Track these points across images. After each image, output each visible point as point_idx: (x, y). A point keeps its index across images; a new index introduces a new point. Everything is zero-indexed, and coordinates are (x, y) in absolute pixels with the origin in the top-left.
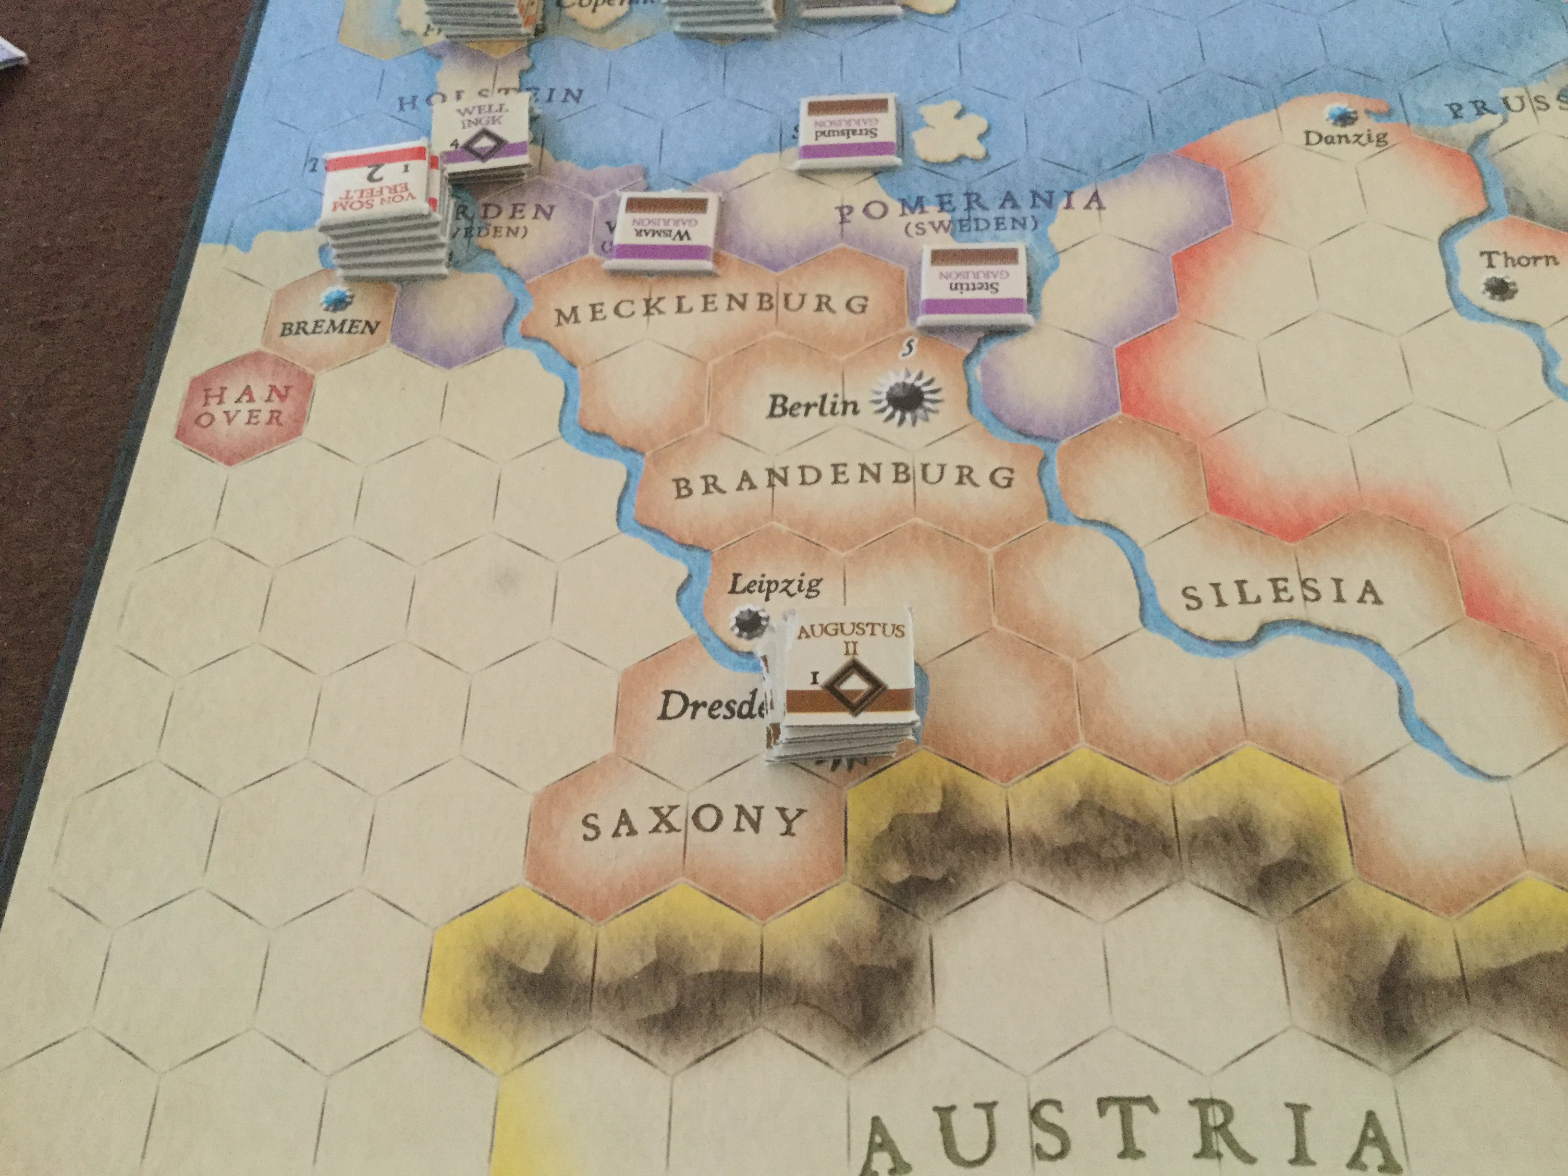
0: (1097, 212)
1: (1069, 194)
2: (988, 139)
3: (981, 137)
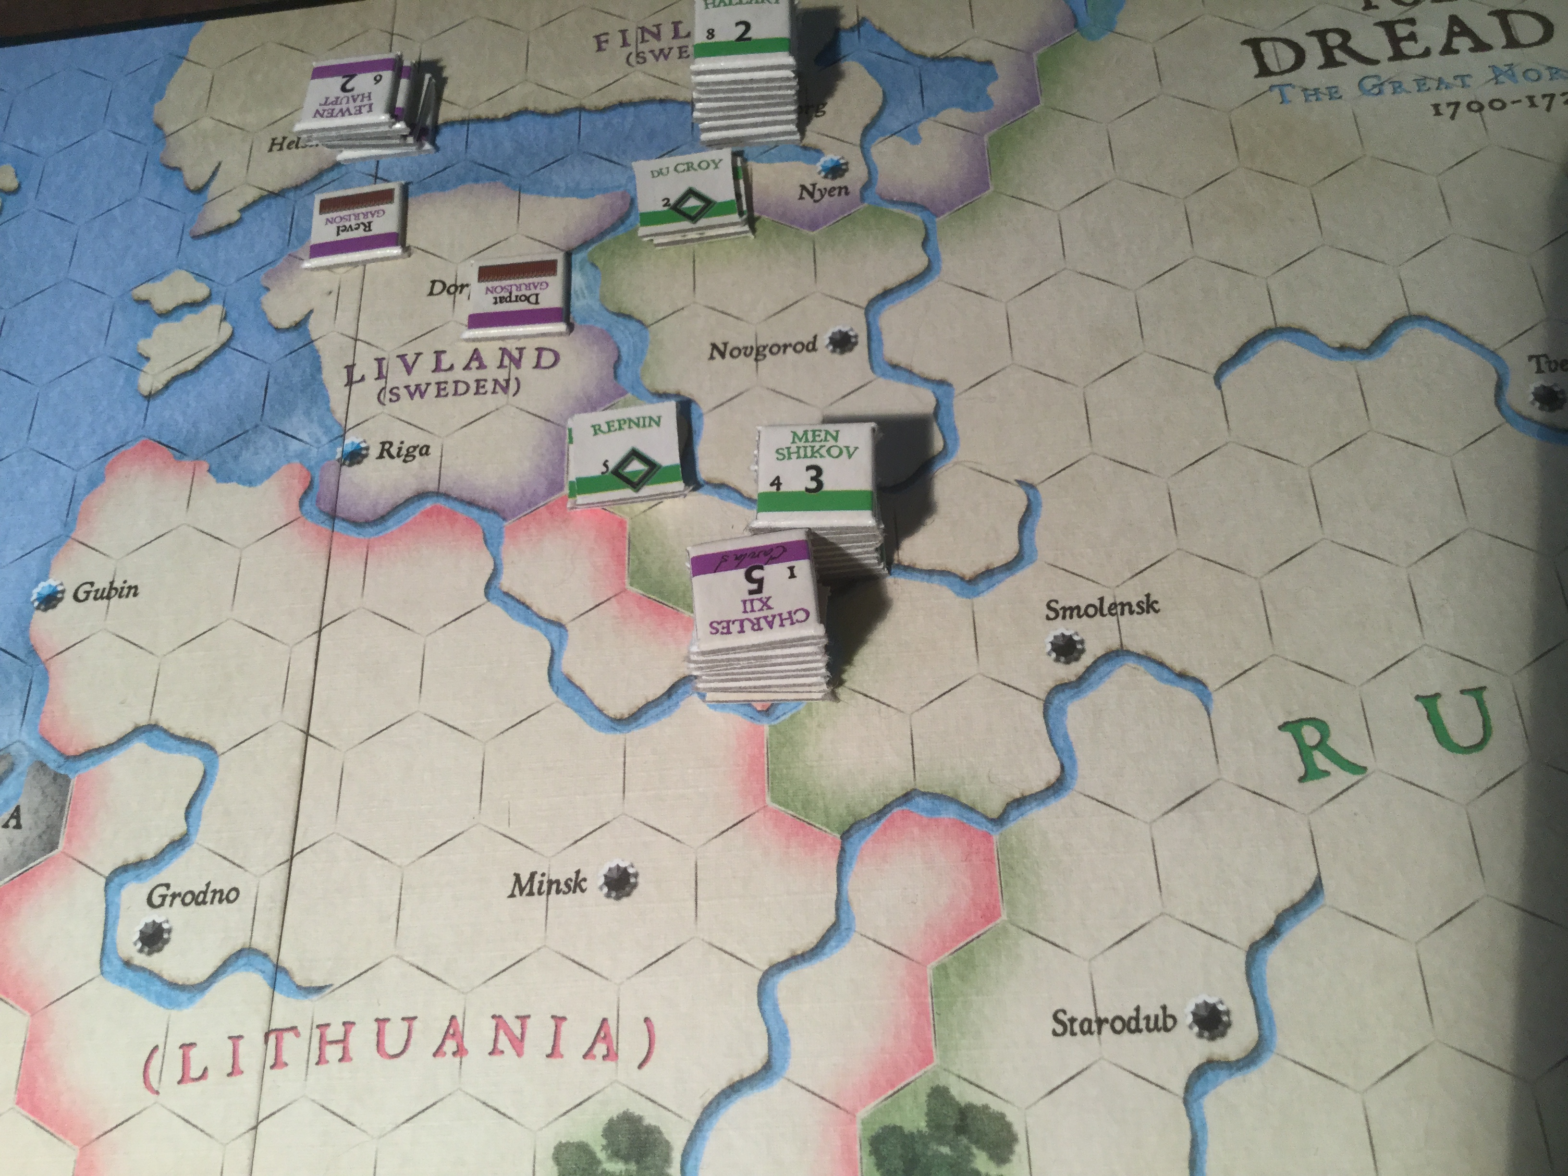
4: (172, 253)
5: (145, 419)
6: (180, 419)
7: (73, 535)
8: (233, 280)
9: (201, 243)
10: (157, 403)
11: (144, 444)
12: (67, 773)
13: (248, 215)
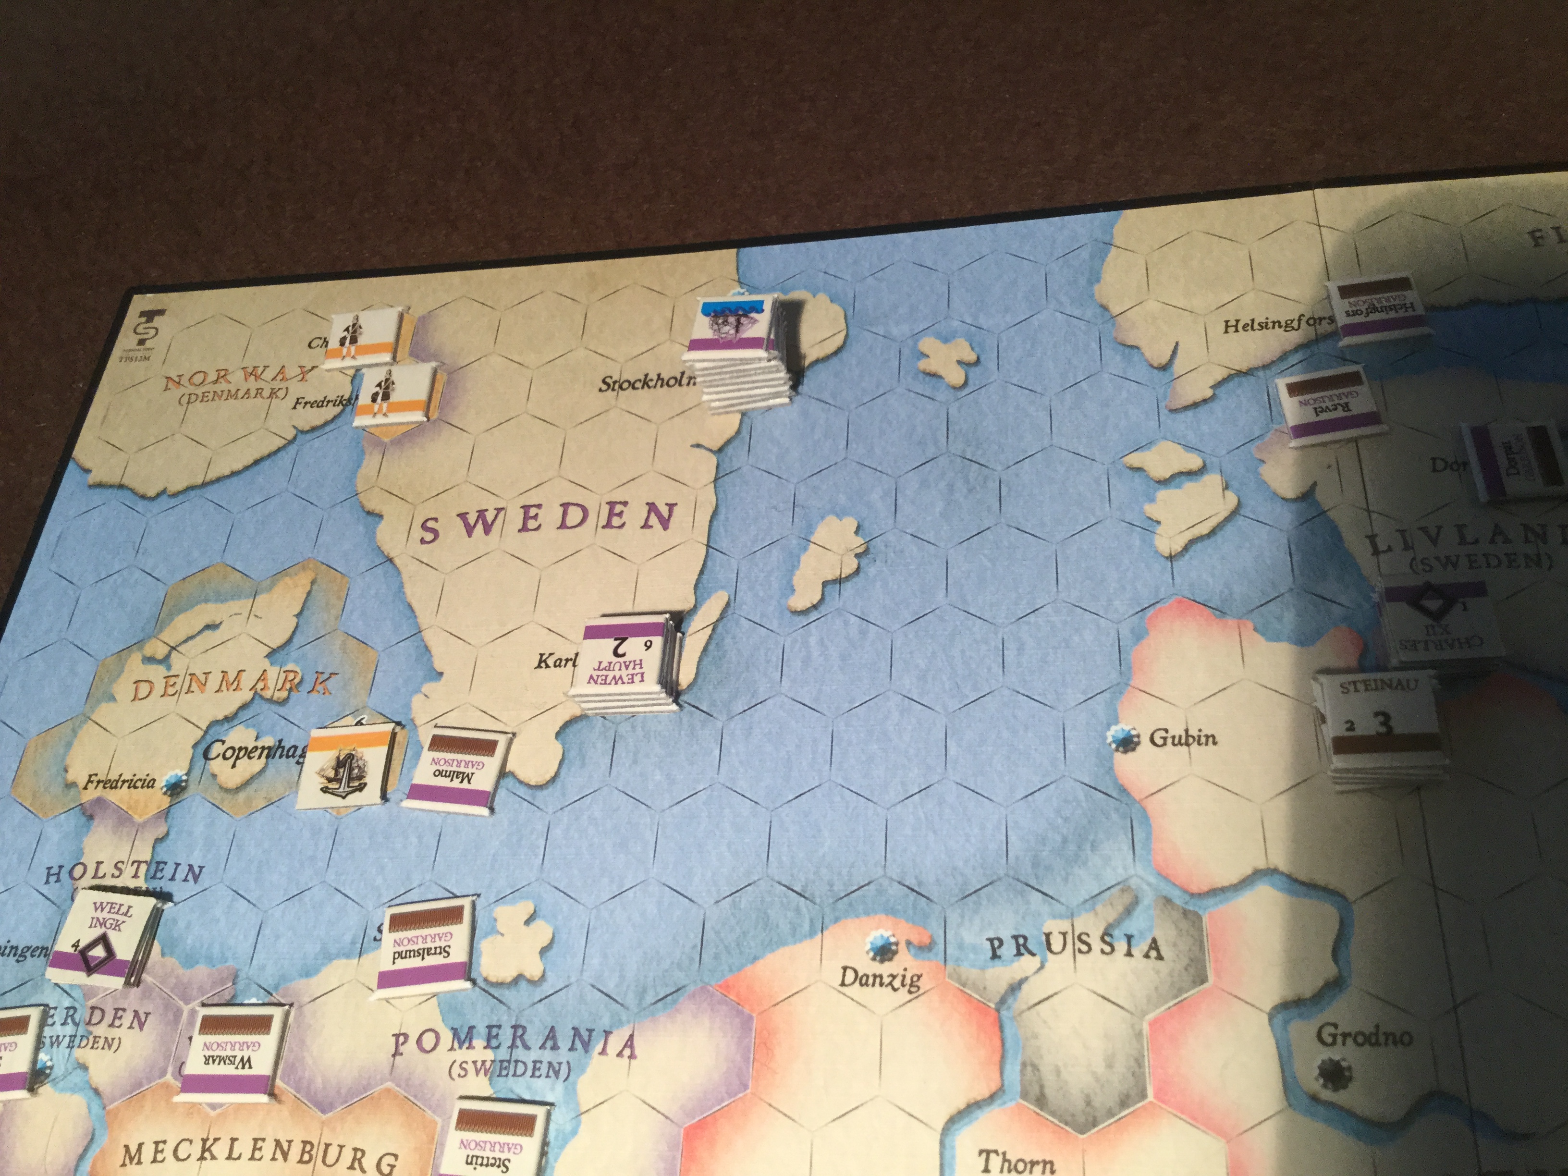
0: (628, 1060)
1: (607, 1033)
2: (548, 954)
3: (544, 951)
4: (1154, 424)
5: (1173, 579)
6: (1210, 580)
7: (1132, 683)
8: (1224, 452)
9: (1181, 416)
10: (1179, 564)
11: (1180, 602)
12: (1197, 909)
13: (1222, 392)
